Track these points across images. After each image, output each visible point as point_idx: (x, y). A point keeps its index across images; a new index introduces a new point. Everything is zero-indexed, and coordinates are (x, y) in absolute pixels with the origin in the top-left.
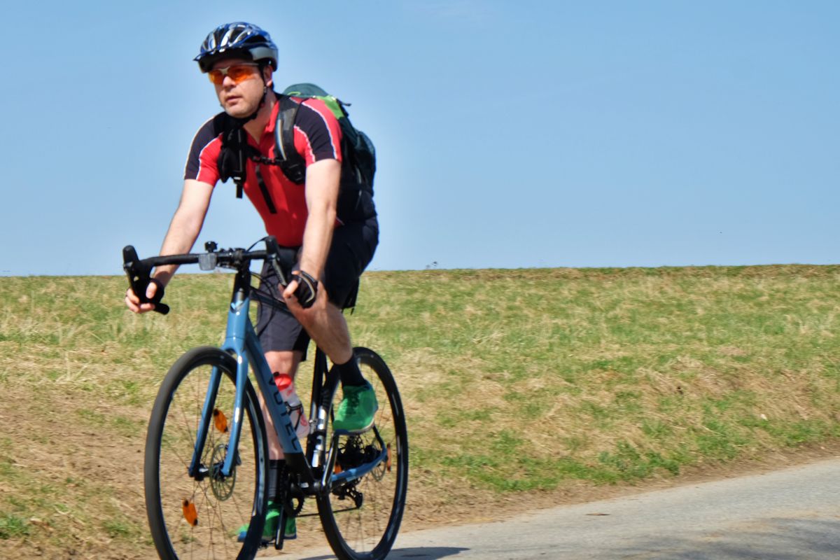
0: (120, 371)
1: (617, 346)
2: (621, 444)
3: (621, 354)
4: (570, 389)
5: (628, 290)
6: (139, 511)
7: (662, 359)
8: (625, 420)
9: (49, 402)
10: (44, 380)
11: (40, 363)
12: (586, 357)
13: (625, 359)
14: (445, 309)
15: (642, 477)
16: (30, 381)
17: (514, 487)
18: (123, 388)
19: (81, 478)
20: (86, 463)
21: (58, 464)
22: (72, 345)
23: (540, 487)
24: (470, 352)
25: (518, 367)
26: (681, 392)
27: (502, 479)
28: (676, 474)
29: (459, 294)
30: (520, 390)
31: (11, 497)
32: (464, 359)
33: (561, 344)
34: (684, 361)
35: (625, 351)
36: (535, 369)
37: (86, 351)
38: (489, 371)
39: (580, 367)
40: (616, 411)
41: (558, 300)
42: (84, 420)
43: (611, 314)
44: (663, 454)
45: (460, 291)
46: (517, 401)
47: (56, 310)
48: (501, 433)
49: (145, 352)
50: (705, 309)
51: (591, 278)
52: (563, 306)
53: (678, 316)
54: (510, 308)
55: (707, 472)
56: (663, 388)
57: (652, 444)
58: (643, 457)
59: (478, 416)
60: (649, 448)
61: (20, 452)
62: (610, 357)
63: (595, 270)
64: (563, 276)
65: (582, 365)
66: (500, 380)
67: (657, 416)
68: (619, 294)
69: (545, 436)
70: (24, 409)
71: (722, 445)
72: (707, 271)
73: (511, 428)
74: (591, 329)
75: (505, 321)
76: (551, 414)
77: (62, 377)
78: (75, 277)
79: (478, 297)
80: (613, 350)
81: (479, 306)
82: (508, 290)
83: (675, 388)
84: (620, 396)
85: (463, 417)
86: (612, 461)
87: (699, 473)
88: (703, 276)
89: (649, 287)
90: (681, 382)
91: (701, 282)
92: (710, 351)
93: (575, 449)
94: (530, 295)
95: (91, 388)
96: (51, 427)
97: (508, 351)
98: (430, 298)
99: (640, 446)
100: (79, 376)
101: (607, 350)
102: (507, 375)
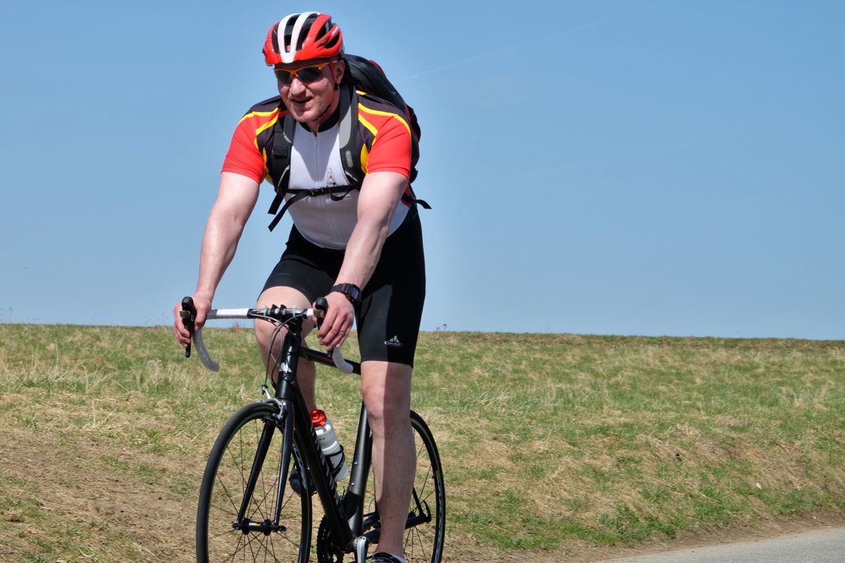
0: (144, 420)
1: (619, 412)
2: (620, 507)
3: (623, 420)
4: (573, 453)
5: (630, 358)
6: (159, 556)
7: (662, 426)
8: (625, 485)
9: (75, 447)
10: (71, 426)
11: (67, 410)
12: (589, 422)
13: (626, 425)
14: (454, 370)
15: (640, 540)
16: (57, 427)
17: (518, 545)
18: (146, 436)
19: (105, 523)
20: (110, 508)
21: (83, 508)
22: (98, 393)
23: (543, 546)
24: (478, 413)
25: (524, 429)
26: (680, 460)
27: (506, 537)
28: (673, 538)
29: (467, 356)
30: (525, 451)
31: (38, 539)
32: (472, 420)
33: (565, 408)
34: (683, 429)
35: (626, 417)
36: (540, 432)
37: (111, 400)
38: (496, 432)
39: (583, 432)
40: (616, 475)
41: (562, 365)
42: (109, 467)
43: (613, 380)
44: (661, 518)
45: (468, 353)
46: (523, 462)
47: (82, 359)
48: (506, 493)
49: (168, 403)
50: (704, 379)
51: (594, 345)
52: (567, 371)
53: (678, 384)
54: (516, 371)
55: (702, 537)
56: (663, 455)
57: (651, 509)
58: (641, 520)
59: (484, 476)
60: (647, 512)
61: (47, 495)
62: (612, 422)
63: (598, 337)
64: (567, 342)
65: (585, 429)
66: (506, 441)
67: (656, 482)
68: (620, 362)
69: (548, 497)
70: (51, 454)
71: (718, 511)
72: (706, 342)
73: (516, 488)
74: (593, 394)
75: (511, 384)
76: (554, 476)
77: (88, 424)
78: (100, 327)
79: (485, 359)
80: (615, 416)
81: (486, 368)
82: (514, 354)
83: (674, 455)
84: (621, 461)
85: (470, 476)
86: (612, 523)
87: (695, 538)
88: (701, 346)
89: (650, 356)
90: (680, 449)
91: (699, 353)
92: (708, 421)
93: (576, 510)
94: (535, 359)
95: (115, 435)
96: (77, 473)
97: (514, 413)
98: (440, 359)
99: (639, 509)
100: (104, 424)
101: (609, 415)
102: (512, 436)
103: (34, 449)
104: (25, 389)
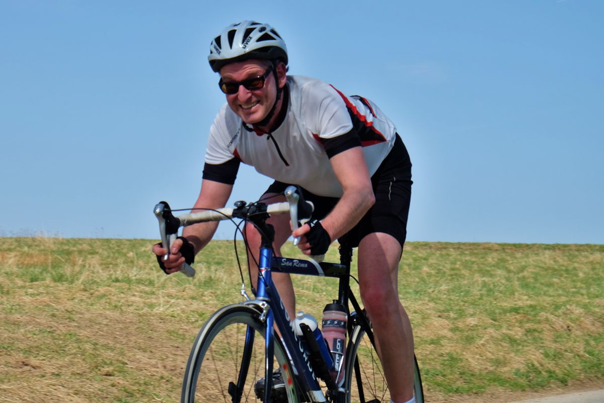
0: (195, 305)
1: (526, 297)
2: (529, 363)
3: (529, 302)
4: (494, 325)
5: (532, 259)
6: (208, 399)
7: (557, 307)
8: (532, 348)
9: (148, 324)
10: (146, 309)
11: (142, 298)
12: (505, 304)
13: (531, 306)
14: (409, 268)
15: (542, 386)
16: (136, 310)
17: (457, 391)
18: (198, 316)
19: (170, 376)
20: (173, 366)
21: (155, 366)
22: (163, 286)
23: (474, 391)
24: (427, 299)
25: (460, 310)
26: (570, 330)
27: (448, 385)
28: (566, 385)
29: (418, 259)
30: (460, 325)
31: (124, 387)
32: (423, 303)
33: (488, 295)
34: (571, 309)
35: (531, 301)
36: (471, 311)
37: (173, 291)
38: (440, 312)
39: (501, 311)
40: (525, 341)
41: (484, 264)
42: (172, 337)
43: (521, 275)
44: (557, 372)
45: (419, 257)
46: (459, 333)
47: (152, 263)
48: (448, 354)
49: (212, 293)
50: (585, 273)
51: (507, 251)
52: (488, 269)
53: (566, 277)
54: (453, 269)
55: (587, 384)
56: (557, 326)
57: (550, 365)
58: (544, 373)
59: (432, 342)
60: (547, 367)
61: (130, 357)
62: (521, 304)
63: (509, 245)
64: (487, 248)
65: (503, 309)
66: (448, 318)
67: (554, 346)
68: (526, 262)
69: (478, 357)
70: (132, 329)
71: (597, 366)
72: (586, 248)
73: (455, 350)
74: (507, 285)
75: (449, 278)
76: (482, 342)
77: (157, 308)
79: (431, 261)
80: (523, 300)
81: (431, 267)
82: (451, 257)
83: (565, 327)
84: (529, 331)
85: (422, 342)
86: (523, 375)
87: (581, 385)
88: (583, 251)
89: (546, 258)
90: (570, 323)
91: (581, 255)
92: (589, 302)
93: (497, 366)
94: (466, 261)
95: (176, 316)
96: (149, 341)
97: (452, 299)
99: (542, 365)
100: (169, 308)
101: (519, 300)
102: (452, 315)
103: (121, 325)
104: (114, 284)
